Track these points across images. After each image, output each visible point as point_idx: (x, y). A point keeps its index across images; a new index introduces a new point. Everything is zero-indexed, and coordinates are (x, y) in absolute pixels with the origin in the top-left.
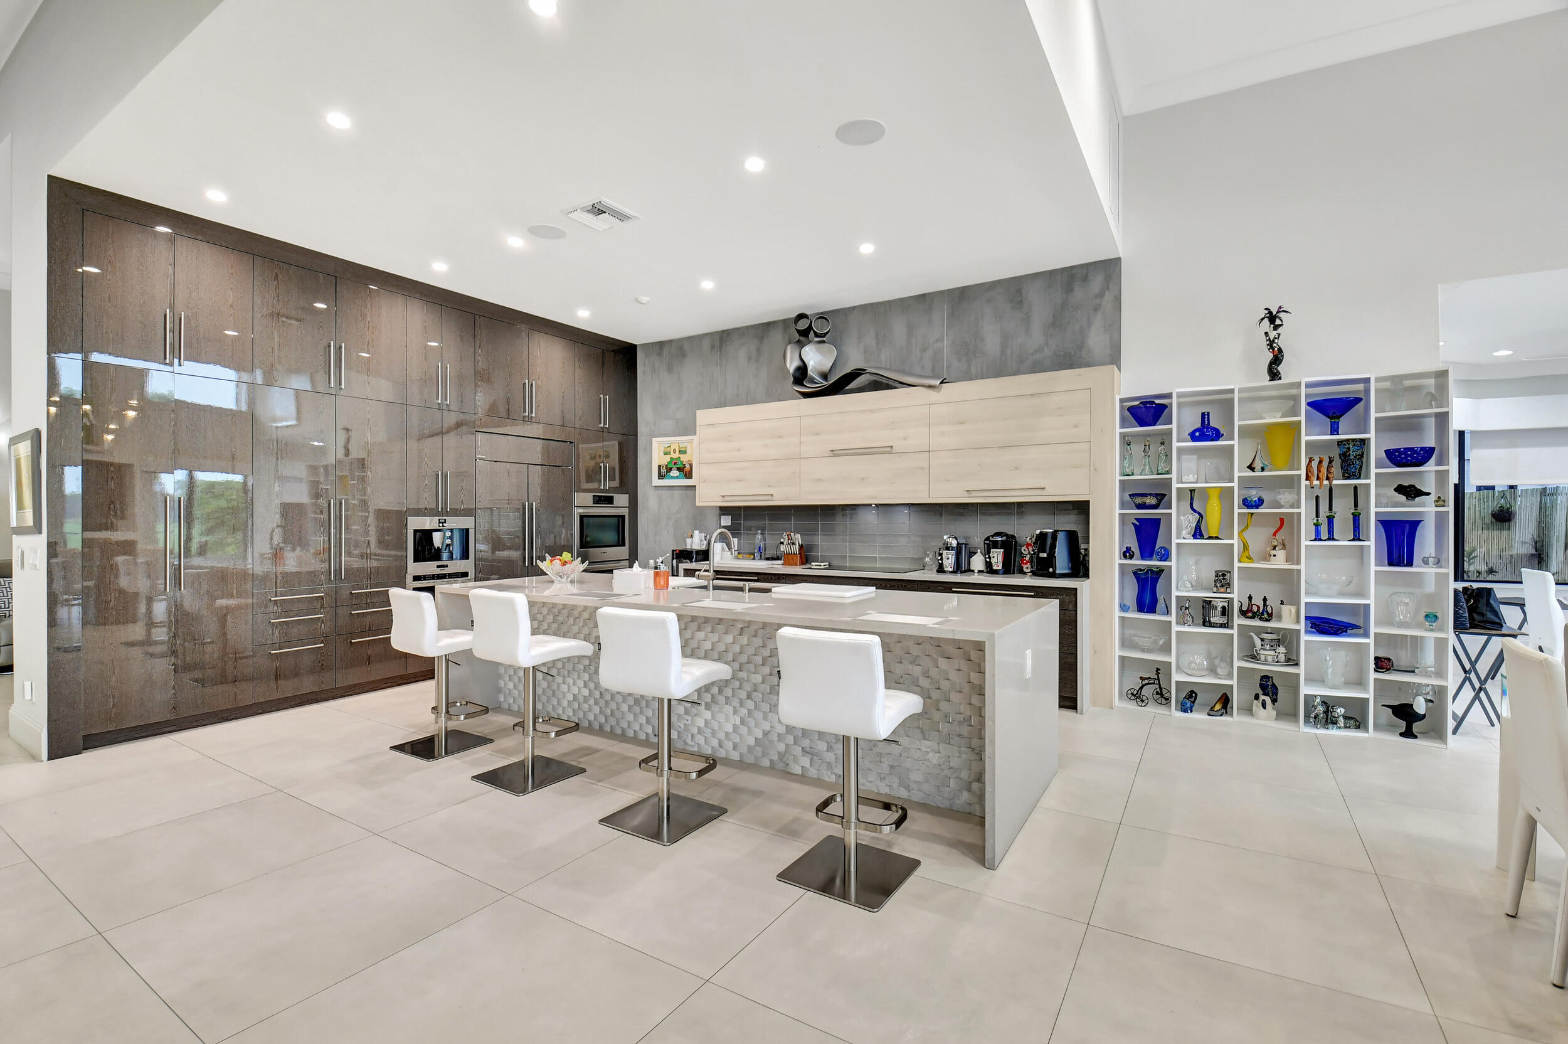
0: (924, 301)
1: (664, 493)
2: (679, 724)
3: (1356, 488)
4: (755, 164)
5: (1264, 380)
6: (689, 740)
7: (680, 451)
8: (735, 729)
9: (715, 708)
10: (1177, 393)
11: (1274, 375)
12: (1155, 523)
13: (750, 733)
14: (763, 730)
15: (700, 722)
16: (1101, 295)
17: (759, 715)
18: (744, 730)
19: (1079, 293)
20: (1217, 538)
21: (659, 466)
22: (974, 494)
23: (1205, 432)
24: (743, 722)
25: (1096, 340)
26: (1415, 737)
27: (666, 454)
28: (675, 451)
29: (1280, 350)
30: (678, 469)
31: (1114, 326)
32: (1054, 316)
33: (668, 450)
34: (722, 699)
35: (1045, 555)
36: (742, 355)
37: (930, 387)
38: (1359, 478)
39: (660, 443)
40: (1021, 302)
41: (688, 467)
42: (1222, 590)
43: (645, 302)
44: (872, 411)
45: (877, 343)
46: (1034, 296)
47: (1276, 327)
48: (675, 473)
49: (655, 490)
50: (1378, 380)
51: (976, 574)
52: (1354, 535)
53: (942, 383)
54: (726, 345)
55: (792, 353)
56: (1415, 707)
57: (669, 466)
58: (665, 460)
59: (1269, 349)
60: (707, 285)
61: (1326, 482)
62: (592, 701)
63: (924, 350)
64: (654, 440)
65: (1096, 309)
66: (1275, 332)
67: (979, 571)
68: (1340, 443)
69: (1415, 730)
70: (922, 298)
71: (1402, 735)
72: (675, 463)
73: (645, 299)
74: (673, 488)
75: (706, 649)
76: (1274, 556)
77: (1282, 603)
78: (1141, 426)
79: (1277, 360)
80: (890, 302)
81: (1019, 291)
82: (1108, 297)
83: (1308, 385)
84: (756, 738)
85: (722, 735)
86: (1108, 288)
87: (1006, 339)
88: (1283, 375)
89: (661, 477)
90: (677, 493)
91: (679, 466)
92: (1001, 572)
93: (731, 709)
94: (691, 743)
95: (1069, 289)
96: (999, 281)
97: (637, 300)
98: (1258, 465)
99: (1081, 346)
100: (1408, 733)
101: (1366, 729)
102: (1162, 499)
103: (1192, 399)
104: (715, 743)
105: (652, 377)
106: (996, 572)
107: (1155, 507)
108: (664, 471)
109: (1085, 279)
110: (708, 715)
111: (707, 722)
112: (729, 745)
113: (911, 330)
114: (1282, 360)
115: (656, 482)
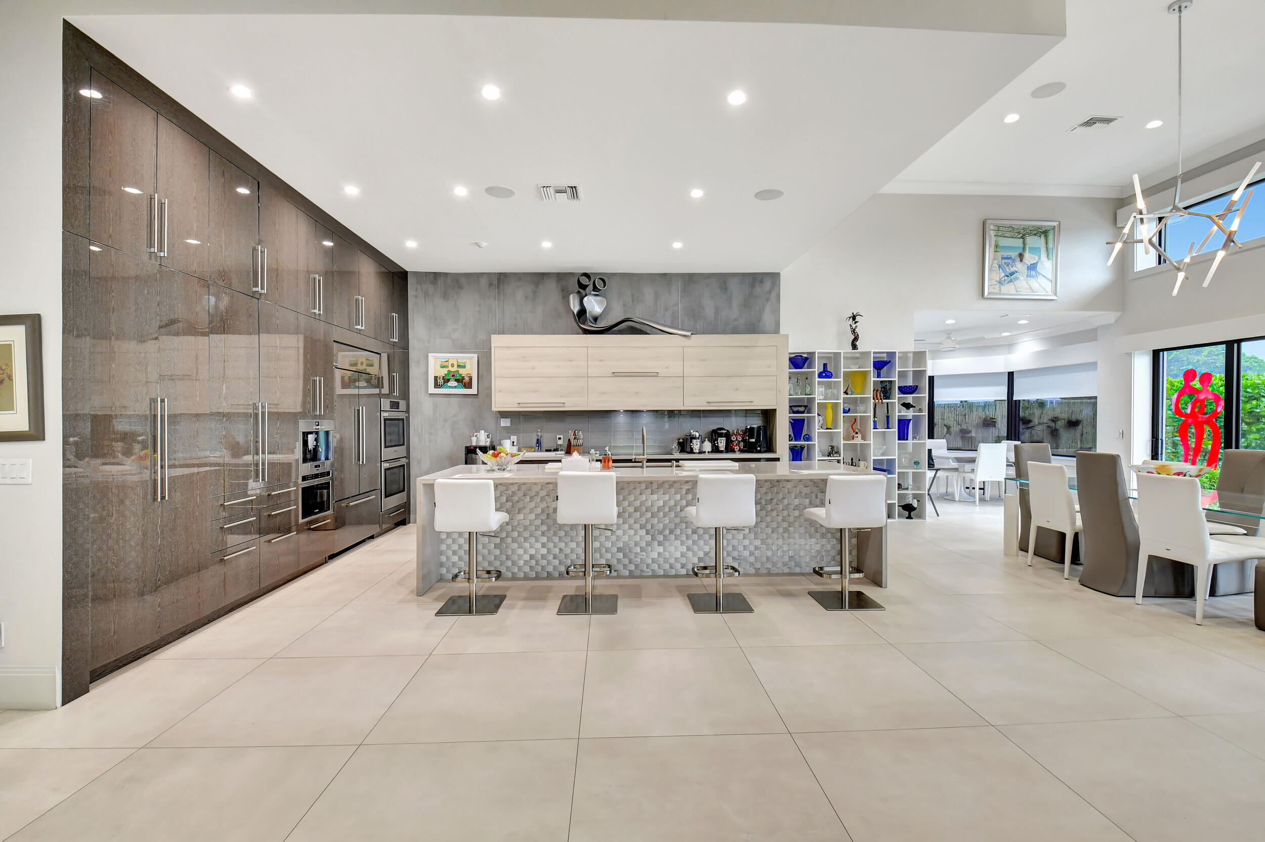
0: (665, 278)
1: (439, 399)
2: (637, 559)
3: (887, 404)
4: (697, 193)
5: (849, 349)
6: (645, 568)
7: (458, 366)
8: (683, 555)
9: (667, 544)
10: (818, 352)
11: (854, 347)
12: (802, 421)
13: (694, 555)
14: (704, 552)
15: (655, 555)
16: (770, 292)
17: (701, 543)
18: (690, 554)
19: (758, 290)
20: (831, 429)
21: (436, 378)
22: (712, 404)
23: (825, 373)
24: (689, 549)
25: (767, 318)
26: (912, 519)
27: (443, 367)
28: (453, 365)
29: (858, 335)
30: (457, 380)
31: (776, 311)
32: (745, 300)
33: (446, 364)
34: (673, 537)
35: (754, 440)
36: (520, 295)
37: (685, 336)
38: (889, 399)
39: (436, 358)
40: (726, 289)
41: (467, 379)
42: (835, 455)
43: (483, 246)
44: (643, 348)
45: (633, 301)
46: (733, 285)
47: (856, 323)
48: (453, 383)
49: (430, 397)
50: (899, 352)
51: (707, 454)
52: (887, 426)
53: (692, 334)
54: (504, 285)
55: (574, 300)
56: (913, 505)
57: (447, 377)
58: (442, 372)
59: (852, 334)
60: (547, 245)
61: (880, 401)
62: (551, 557)
63: (666, 310)
64: (430, 355)
65: (767, 300)
66: (855, 325)
67: (708, 452)
68: (882, 382)
69: (912, 516)
70: (664, 276)
71: (907, 518)
72: (453, 376)
73: (484, 244)
74: (450, 396)
75: (659, 506)
76: (857, 437)
77: (859, 460)
78: (795, 369)
79: (856, 338)
80: (641, 275)
81: (725, 282)
82: (774, 294)
83: (874, 353)
84: (698, 558)
85: (672, 561)
86: (774, 289)
87: (717, 310)
88: (858, 346)
89: (437, 385)
90: (454, 400)
91: (457, 378)
92: (724, 452)
93: (679, 542)
94: (647, 570)
95: (753, 286)
96: (713, 274)
97: (477, 244)
98: (849, 392)
99: (759, 320)
100: (909, 517)
101: (895, 519)
102: (807, 408)
103: (823, 356)
104: (667, 566)
105: (425, 300)
106: (722, 452)
107: (803, 412)
108: (441, 381)
109: (761, 282)
110: (661, 549)
111: (659, 554)
112: (678, 566)
113: (657, 296)
114: (858, 340)
115: (432, 390)
